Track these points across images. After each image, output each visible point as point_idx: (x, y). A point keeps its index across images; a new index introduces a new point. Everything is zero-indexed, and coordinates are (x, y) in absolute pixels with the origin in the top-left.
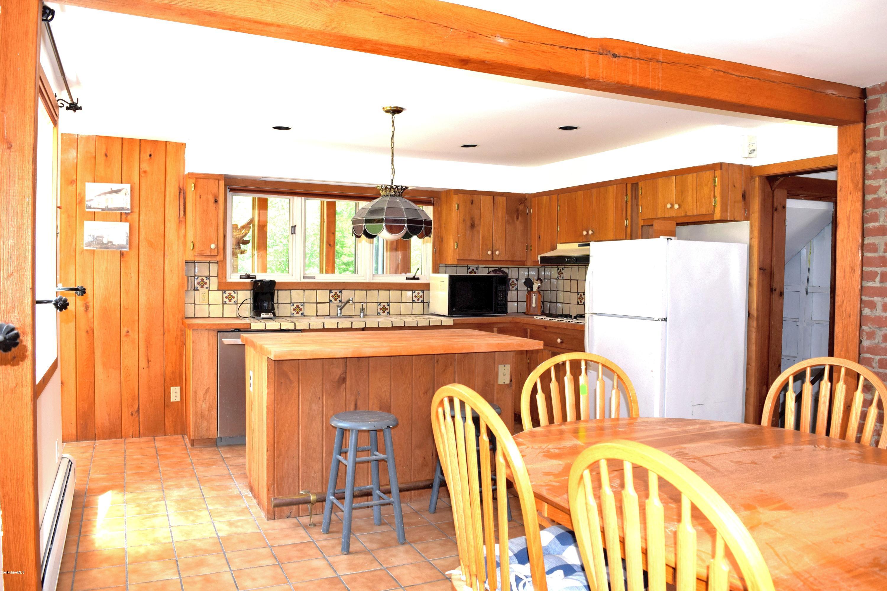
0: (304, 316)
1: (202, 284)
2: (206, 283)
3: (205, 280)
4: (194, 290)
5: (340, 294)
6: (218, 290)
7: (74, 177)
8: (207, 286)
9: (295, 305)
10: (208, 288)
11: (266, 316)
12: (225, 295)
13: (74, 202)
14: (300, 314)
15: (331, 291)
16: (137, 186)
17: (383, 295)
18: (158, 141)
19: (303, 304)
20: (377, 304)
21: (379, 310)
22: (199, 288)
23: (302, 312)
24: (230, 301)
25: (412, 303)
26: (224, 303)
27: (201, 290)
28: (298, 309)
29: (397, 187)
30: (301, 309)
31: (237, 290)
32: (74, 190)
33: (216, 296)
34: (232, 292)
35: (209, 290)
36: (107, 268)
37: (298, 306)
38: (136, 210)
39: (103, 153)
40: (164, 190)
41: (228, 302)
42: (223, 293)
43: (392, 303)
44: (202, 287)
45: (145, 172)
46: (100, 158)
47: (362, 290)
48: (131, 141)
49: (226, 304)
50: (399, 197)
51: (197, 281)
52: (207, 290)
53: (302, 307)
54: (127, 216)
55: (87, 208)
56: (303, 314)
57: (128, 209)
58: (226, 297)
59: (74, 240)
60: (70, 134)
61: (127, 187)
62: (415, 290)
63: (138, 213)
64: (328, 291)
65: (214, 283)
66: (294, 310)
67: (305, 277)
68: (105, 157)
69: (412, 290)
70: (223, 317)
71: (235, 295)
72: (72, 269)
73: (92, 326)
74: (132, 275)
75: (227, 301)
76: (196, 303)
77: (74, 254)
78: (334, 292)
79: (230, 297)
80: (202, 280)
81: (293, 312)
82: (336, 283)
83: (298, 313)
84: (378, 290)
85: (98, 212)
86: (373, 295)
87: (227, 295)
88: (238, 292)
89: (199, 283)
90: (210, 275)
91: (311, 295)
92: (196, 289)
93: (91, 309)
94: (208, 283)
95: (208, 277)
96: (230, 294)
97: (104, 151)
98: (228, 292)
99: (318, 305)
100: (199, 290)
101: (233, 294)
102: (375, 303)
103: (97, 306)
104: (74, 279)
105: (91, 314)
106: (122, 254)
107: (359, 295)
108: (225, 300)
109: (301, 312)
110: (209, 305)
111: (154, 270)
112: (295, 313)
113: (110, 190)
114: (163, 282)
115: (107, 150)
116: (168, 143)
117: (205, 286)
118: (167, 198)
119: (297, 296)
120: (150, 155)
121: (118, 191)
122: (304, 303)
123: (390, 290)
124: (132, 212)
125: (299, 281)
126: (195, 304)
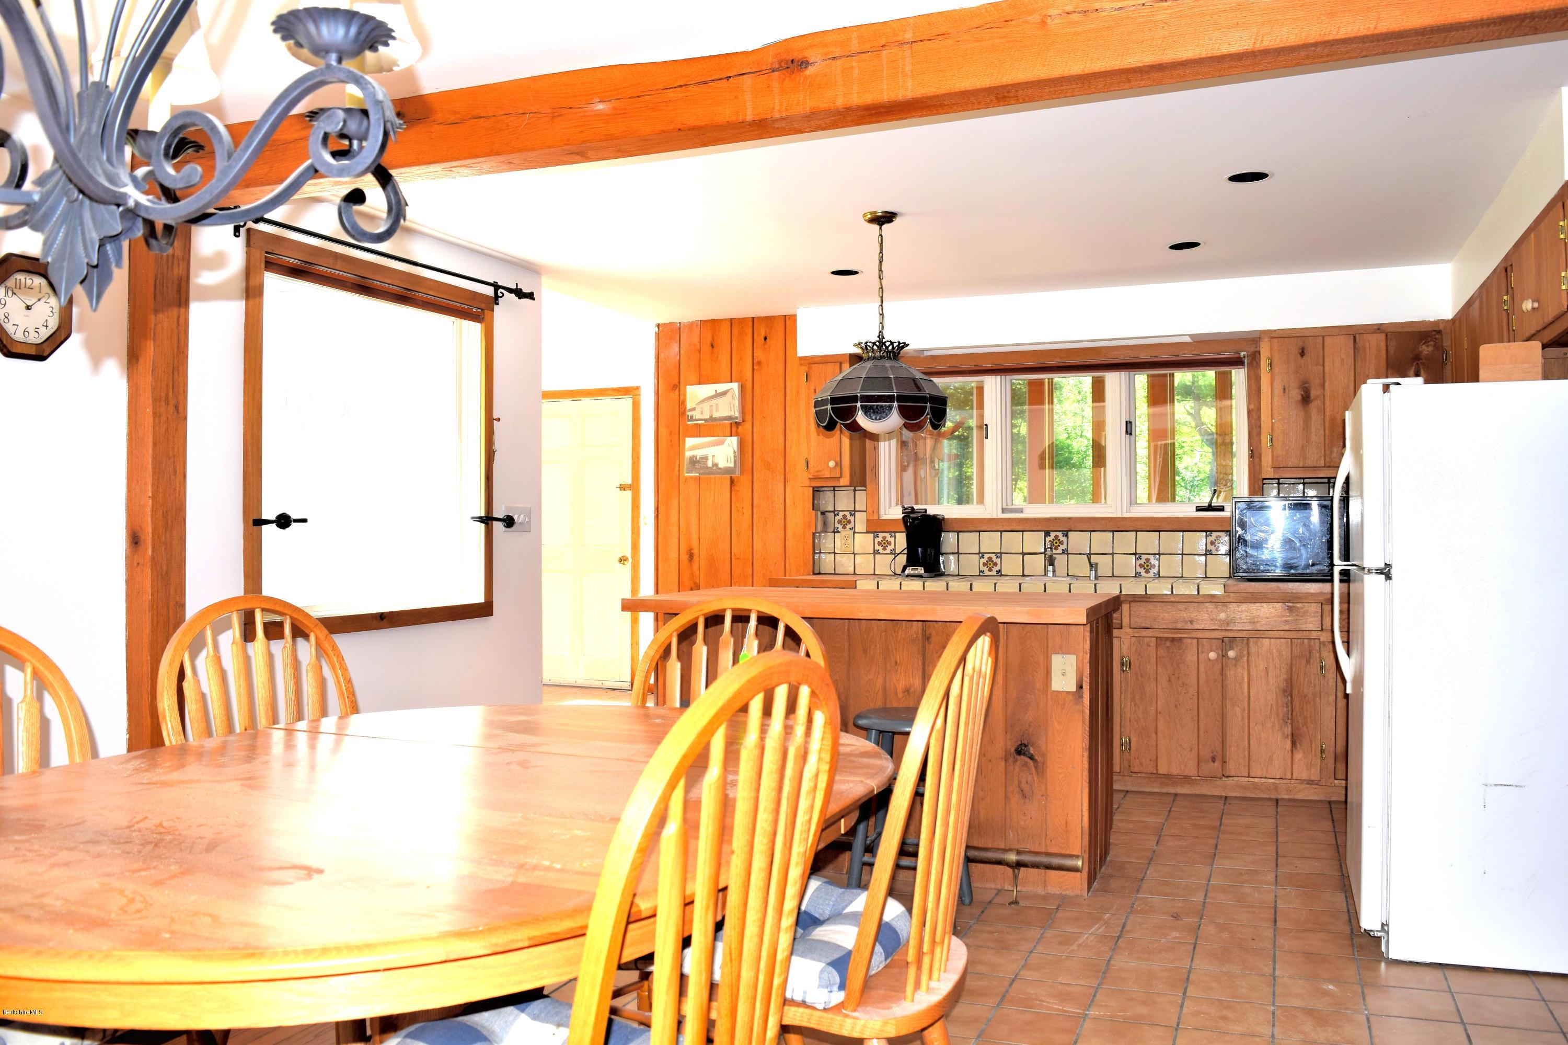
0: (1002, 575)
1: (845, 522)
2: (849, 522)
3: (849, 517)
4: (834, 532)
5: (1065, 539)
6: (867, 532)
7: (677, 380)
8: (852, 525)
9: (986, 556)
10: (853, 529)
11: (912, 572)
12: (877, 540)
13: (677, 412)
14: (994, 573)
15: (1047, 534)
16: (749, 384)
17: (1148, 542)
18: (774, 317)
19: (999, 555)
20: (1134, 557)
21: (1138, 567)
22: (839, 529)
23: (998, 568)
24: (885, 549)
25: (1205, 555)
26: (876, 552)
27: (844, 533)
28: (990, 563)
29: (892, 343)
30: (995, 564)
31: (895, 532)
32: (677, 397)
33: (864, 542)
34: (887, 535)
35: (854, 533)
36: (714, 501)
37: (990, 559)
38: (749, 417)
39: (709, 344)
40: (783, 386)
41: (881, 551)
42: (875, 537)
43: (1163, 554)
44: (844, 527)
45: (759, 363)
46: (706, 349)
47: (1105, 531)
48: (742, 321)
49: (879, 553)
50: (889, 361)
51: (837, 518)
52: (852, 532)
53: (998, 561)
54: (738, 428)
55: (689, 421)
56: (998, 572)
57: (736, 418)
58: (879, 544)
59: (677, 464)
60: (671, 323)
61: (735, 386)
62: (1211, 531)
63: (751, 422)
64: (1043, 534)
65: (860, 522)
66: (984, 564)
67: (1003, 511)
68: (711, 348)
69: (1206, 531)
70: (874, 574)
71: (892, 540)
72: (675, 504)
73: (698, 581)
74: (745, 510)
75: (880, 548)
76: (836, 551)
77: (677, 484)
78: (1053, 534)
79: (884, 544)
80: (845, 516)
81: (982, 568)
82: (1056, 519)
83: (990, 570)
84: (1137, 531)
85: (703, 425)
86: (1126, 541)
87: (880, 539)
88: (897, 535)
89: (839, 522)
90: (857, 509)
91: (1013, 540)
92: (836, 531)
93: (696, 557)
94: (852, 521)
95: (853, 512)
96: (884, 538)
97: (709, 340)
98: (881, 535)
99: (1026, 556)
100: (839, 532)
101: (889, 539)
102: (1131, 554)
103: (703, 554)
104: (676, 517)
105: (695, 566)
106: (732, 481)
107: (1100, 541)
108: (877, 547)
109: (995, 569)
110: (855, 554)
111: (772, 502)
112: (986, 569)
113: (714, 393)
114: (783, 520)
115: (713, 339)
116: (787, 318)
117: (849, 526)
118: (788, 398)
119: (990, 542)
120: (765, 339)
121: (724, 393)
122: (1001, 553)
123: (1159, 531)
124: (743, 421)
125: (994, 516)
126: (835, 553)
